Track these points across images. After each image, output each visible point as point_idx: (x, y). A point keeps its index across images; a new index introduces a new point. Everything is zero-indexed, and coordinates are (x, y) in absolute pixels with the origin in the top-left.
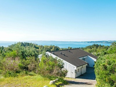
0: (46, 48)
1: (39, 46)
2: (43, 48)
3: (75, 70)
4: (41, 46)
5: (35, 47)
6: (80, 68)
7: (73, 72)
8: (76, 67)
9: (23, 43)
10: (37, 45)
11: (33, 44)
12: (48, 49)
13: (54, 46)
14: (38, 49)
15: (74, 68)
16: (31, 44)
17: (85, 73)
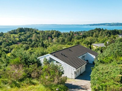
0: (47, 33)
1: (40, 31)
2: (44, 33)
3: (75, 72)
4: (42, 31)
5: (36, 32)
6: (79, 69)
7: (72, 73)
8: (75, 69)
9: (23, 28)
10: (38, 30)
11: (33, 29)
12: (49, 35)
13: (55, 31)
14: (39, 34)
15: (74, 69)
16: (31, 29)
17: (85, 71)
